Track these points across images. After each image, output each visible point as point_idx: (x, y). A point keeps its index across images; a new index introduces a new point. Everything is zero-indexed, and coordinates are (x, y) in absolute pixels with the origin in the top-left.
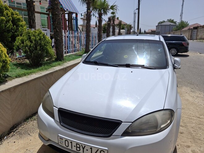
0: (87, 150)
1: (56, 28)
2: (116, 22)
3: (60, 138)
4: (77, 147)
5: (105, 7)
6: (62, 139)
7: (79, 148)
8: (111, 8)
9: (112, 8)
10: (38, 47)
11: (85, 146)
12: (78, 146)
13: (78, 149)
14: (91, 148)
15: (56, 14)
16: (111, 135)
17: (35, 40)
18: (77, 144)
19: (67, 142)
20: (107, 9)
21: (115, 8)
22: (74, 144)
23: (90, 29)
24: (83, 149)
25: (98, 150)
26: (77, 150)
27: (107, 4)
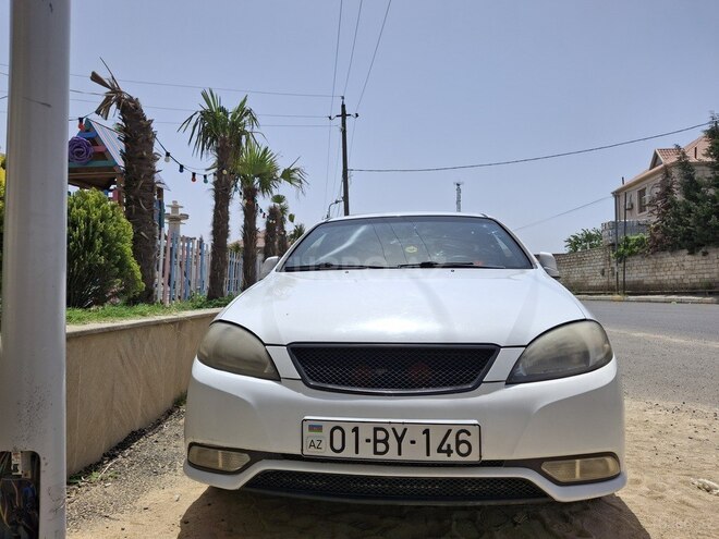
0: (413, 442)
1: (136, 200)
2: (289, 228)
3: (312, 428)
4: (376, 441)
5: (265, 170)
6: (319, 428)
7: (385, 441)
8: (282, 176)
9: (288, 175)
10: (98, 242)
11: (405, 430)
12: (381, 435)
13: (381, 447)
14: (427, 432)
15: (142, 158)
16: (481, 382)
17: (87, 220)
18: (376, 429)
19: (337, 433)
20: (271, 179)
21: (295, 175)
22: (366, 433)
23: (228, 226)
24: (400, 440)
25: (450, 431)
26: (376, 453)
27: (271, 162)
